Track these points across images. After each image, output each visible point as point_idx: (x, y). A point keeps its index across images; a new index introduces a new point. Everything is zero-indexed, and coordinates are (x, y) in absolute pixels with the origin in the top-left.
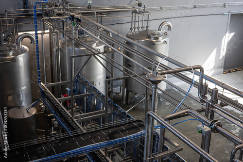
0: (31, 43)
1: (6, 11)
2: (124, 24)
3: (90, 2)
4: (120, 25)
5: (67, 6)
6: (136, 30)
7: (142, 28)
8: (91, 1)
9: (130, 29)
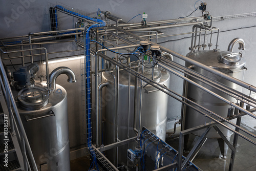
0: (69, 80)
1: (29, 34)
2: (177, 42)
3: (145, 16)
4: (172, 42)
5: (116, 24)
6: (201, 49)
7: (202, 46)
8: (147, 15)
9: (190, 49)
